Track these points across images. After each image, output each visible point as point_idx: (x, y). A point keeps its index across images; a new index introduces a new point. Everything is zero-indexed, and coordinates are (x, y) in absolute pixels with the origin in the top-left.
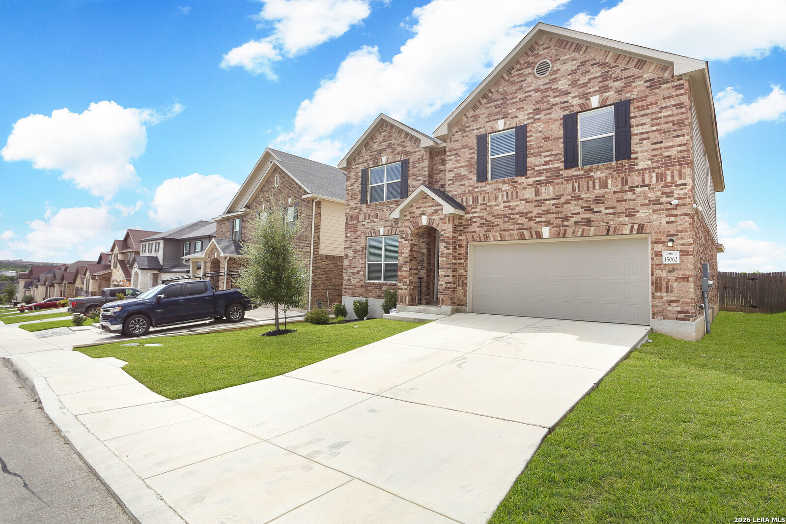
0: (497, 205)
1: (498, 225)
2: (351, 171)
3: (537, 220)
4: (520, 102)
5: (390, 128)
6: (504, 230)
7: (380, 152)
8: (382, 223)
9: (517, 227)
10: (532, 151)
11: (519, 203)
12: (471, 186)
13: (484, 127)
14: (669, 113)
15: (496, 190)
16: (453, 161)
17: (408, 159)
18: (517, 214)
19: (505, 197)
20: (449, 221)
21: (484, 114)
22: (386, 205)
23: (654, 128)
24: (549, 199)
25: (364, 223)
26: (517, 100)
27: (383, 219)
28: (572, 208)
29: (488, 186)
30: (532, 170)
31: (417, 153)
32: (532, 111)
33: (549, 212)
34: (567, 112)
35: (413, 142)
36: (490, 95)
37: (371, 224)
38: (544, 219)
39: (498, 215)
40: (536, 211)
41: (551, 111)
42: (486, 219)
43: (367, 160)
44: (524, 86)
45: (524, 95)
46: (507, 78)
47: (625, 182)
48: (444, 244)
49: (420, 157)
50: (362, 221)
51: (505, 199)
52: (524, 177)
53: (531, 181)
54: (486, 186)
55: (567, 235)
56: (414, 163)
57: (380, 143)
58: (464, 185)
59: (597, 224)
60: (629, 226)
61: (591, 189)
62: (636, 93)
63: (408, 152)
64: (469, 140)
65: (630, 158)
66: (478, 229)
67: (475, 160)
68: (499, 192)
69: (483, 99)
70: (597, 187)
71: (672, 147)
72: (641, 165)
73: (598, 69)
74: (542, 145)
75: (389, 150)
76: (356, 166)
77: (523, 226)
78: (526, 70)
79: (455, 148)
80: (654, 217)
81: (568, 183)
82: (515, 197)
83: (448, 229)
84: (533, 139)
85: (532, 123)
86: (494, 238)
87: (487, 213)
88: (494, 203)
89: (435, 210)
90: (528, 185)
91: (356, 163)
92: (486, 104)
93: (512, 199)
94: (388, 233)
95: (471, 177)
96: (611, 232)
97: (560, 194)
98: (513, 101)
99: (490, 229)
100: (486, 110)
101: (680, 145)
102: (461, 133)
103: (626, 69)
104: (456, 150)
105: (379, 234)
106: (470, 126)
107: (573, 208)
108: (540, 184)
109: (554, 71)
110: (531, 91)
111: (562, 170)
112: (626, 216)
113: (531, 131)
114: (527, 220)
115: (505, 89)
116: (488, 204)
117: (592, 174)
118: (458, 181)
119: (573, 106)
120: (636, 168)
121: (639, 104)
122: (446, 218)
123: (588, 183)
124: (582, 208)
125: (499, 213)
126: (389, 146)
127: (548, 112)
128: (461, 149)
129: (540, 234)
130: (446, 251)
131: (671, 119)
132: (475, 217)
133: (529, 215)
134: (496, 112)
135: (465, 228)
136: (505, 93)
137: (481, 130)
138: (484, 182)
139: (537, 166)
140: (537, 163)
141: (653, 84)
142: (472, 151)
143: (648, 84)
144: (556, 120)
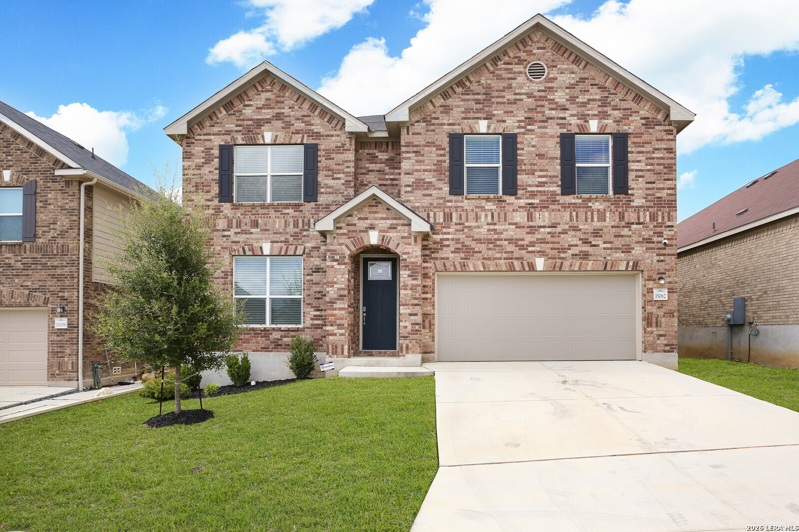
0: (478, 227)
1: (480, 252)
2: (193, 143)
3: (530, 249)
4: (508, 103)
5: (281, 89)
6: (489, 259)
7: (259, 123)
8: (267, 236)
9: (505, 255)
10: (524, 167)
11: (507, 227)
12: (441, 198)
13: (459, 124)
14: (661, 155)
15: (476, 207)
16: (413, 161)
17: (317, 145)
18: (506, 240)
19: (490, 217)
20: (415, 241)
21: (459, 106)
22: (273, 208)
23: (649, 167)
24: (544, 227)
25: (226, 233)
26: (505, 100)
27: (268, 230)
28: (569, 239)
29: (466, 201)
30: (523, 189)
31: (334, 138)
32: (523, 118)
33: (543, 241)
34: (564, 131)
35: (326, 120)
36: (468, 83)
37: (244, 236)
38: (538, 249)
39: (480, 240)
40: (529, 239)
41: (546, 124)
42: (463, 243)
43: (232, 131)
44: (514, 85)
45: (514, 97)
46: (491, 69)
47: (622, 217)
48: (408, 272)
49: (340, 144)
50: (223, 230)
51: (490, 221)
52: (513, 197)
53: (522, 202)
54: (463, 202)
55: (563, 269)
56: (329, 152)
57: (257, 108)
58: (430, 195)
59: (595, 258)
60: (625, 262)
61: (589, 220)
62: (633, 128)
63: (317, 133)
64: (436, 136)
65: (627, 194)
66: (452, 255)
67: (446, 164)
68: (482, 211)
69: (458, 87)
70: (595, 219)
71: (663, 189)
72: (638, 202)
73: (598, 91)
74: (535, 162)
75: (279, 124)
76: (206, 137)
77: (513, 255)
78: (516, 66)
79: (415, 143)
80: (647, 255)
81: (565, 211)
82: (502, 219)
83: (414, 253)
84: (525, 153)
85: (524, 134)
86: (475, 268)
87: (464, 236)
88: (474, 224)
89: (391, 225)
90: (519, 207)
91: (205, 131)
92: (462, 94)
93: (499, 221)
94: (280, 251)
95: (441, 186)
96: (608, 268)
97: (556, 221)
98: (500, 100)
99: (469, 256)
100: (462, 103)
101: (669, 189)
102: (424, 124)
103: (624, 100)
104: (416, 146)
105: (262, 252)
106: (438, 118)
107: (571, 239)
108: (533, 207)
109: (550, 79)
110: (521, 94)
111: (558, 195)
112: (623, 252)
113: (522, 143)
114: (517, 248)
115: (489, 82)
116: (467, 224)
117: (590, 204)
118: (420, 190)
119: (570, 124)
120: (632, 204)
121: (636, 140)
122: (410, 238)
123: (586, 213)
124: (580, 239)
125: (482, 237)
126: (278, 116)
127: (542, 124)
128: (425, 146)
129: (533, 266)
130: (411, 282)
131: (662, 161)
132: (448, 239)
133: (520, 243)
134: (477, 109)
135: (433, 252)
136: (489, 87)
137: (454, 127)
138: (459, 195)
139: (530, 186)
140: (530, 183)
141: (649, 123)
142: (442, 152)
143: (643, 121)
144: (552, 137)
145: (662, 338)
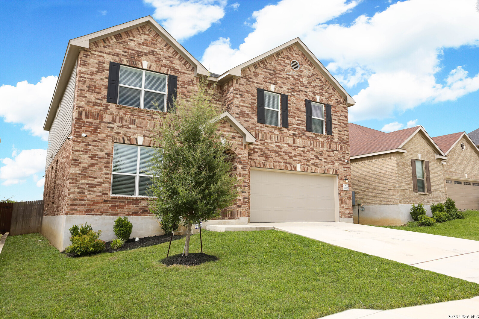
0: (271, 143)
1: (272, 158)
2: (89, 56)
3: (294, 158)
4: (284, 78)
5: (155, 35)
6: (276, 162)
7: (140, 54)
8: (141, 131)
9: (283, 161)
10: (291, 114)
11: (284, 145)
12: (253, 124)
13: (262, 84)
14: (343, 119)
15: (270, 132)
16: (240, 100)
17: (177, 77)
18: (284, 152)
19: (276, 139)
20: (245, 148)
21: (262, 74)
22: (146, 113)
23: (339, 123)
24: (300, 147)
25: (111, 125)
26: (282, 76)
27: (142, 128)
28: (310, 155)
29: (265, 128)
30: (291, 125)
31: (187, 75)
32: (290, 88)
33: (299, 155)
34: (307, 98)
35: (183, 63)
36: (266, 63)
37: (124, 129)
38: (298, 159)
39: (272, 151)
40: (294, 153)
41: (299, 93)
42: (264, 151)
43: (120, 55)
44: (286, 70)
45: (286, 76)
46: (276, 58)
47: (330, 147)
48: (241, 166)
49: (190, 80)
50: (109, 123)
51: (277, 141)
52: (286, 129)
53: (291, 132)
54: (264, 128)
55: (308, 171)
56: (184, 83)
57: (138, 44)
58: (248, 121)
59: (320, 166)
60: (332, 170)
61: (318, 146)
62: (332, 103)
63: (177, 69)
64: (251, 88)
65: (332, 135)
66: (259, 158)
67: (256, 105)
68: (273, 134)
69: (261, 64)
70: (320, 146)
71: (344, 135)
72: (336, 140)
73: (319, 82)
74: (295, 112)
75: (153, 58)
76: (100, 54)
77: (287, 161)
78: (287, 60)
79: (241, 90)
80: (340, 167)
81: (308, 140)
82: (282, 141)
83: (245, 154)
84: (291, 106)
85: (290, 96)
86: (269, 166)
87: (264, 147)
88: (269, 141)
89: (232, 136)
90: (289, 135)
91: (99, 49)
92: (263, 68)
93: (281, 141)
94: (150, 144)
95: (253, 117)
96: (326, 172)
97: (305, 145)
98: (280, 76)
99: (267, 159)
100: (263, 73)
101: (346, 135)
102: (245, 80)
103: (329, 89)
104: (241, 91)
105: (137, 143)
106: (252, 78)
107: (311, 155)
108: (295, 136)
109: (301, 70)
110: (289, 75)
111: (305, 131)
112: (331, 164)
113: (290, 101)
114: (289, 158)
115: (275, 65)
116: (266, 141)
117: (318, 138)
118: (243, 117)
119: (309, 96)
120: (334, 141)
121: (334, 109)
122: (242, 145)
123: (317, 143)
124: (315, 156)
125: (273, 149)
126: (153, 53)
127: (298, 93)
128: (245, 92)
129: (296, 168)
130: (243, 172)
131: (343, 122)
132: (257, 148)
133: (290, 154)
134: (270, 78)
136: (275, 68)
137: (260, 85)
138: (262, 124)
139: (294, 124)
140: (293, 123)
141: (338, 102)
142: (254, 98)
143: (336, 101)
144: (302, 100)
145: (347, 210)
